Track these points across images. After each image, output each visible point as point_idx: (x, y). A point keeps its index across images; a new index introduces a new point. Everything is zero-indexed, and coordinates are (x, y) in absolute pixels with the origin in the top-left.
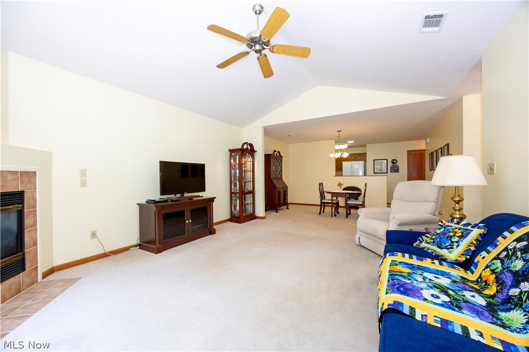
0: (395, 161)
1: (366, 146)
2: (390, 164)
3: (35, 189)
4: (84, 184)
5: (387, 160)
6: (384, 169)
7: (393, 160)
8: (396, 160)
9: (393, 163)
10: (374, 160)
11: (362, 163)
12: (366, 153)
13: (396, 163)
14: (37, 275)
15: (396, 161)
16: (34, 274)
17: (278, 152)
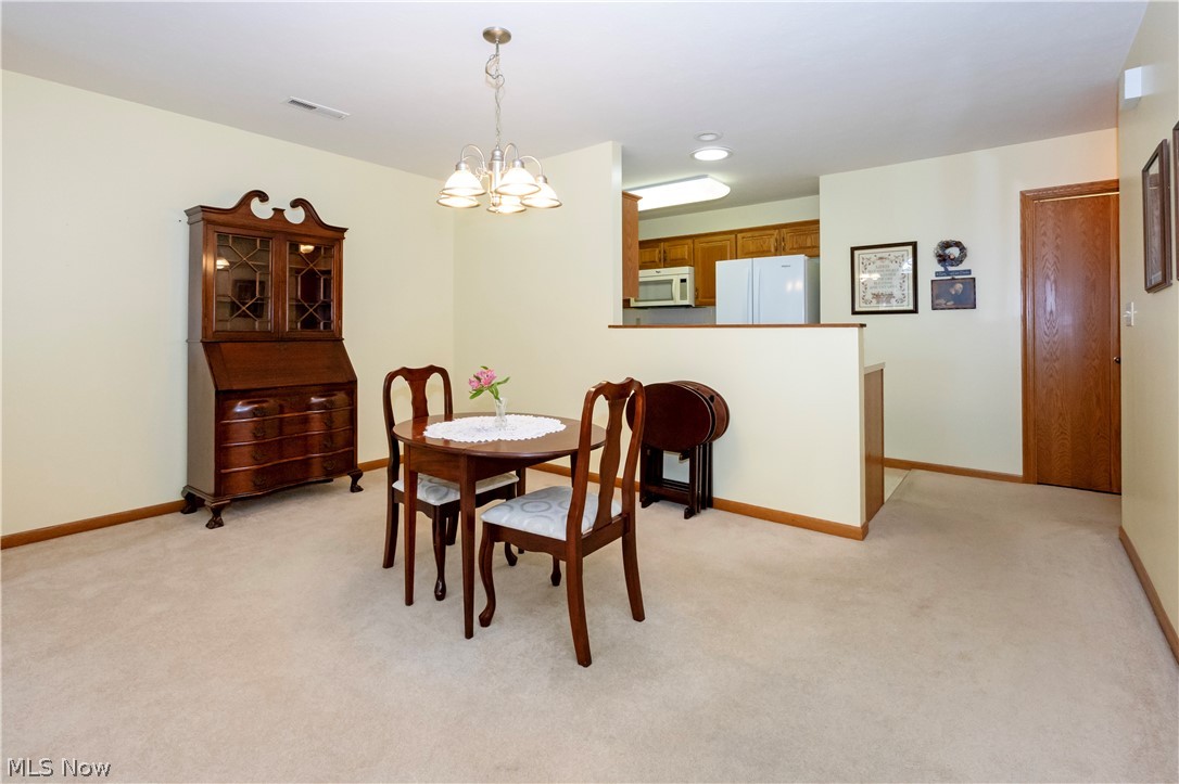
0: (954, 252)
1: (815, 191)
2: (930, 268)
5: (914, 245)
6: (897, 293)
7: (947, 245)
8: (958, 244)
9: (943, 259)
10: (853, 250)
11: (799, 261)
12: (817, 222)
13: (959, 261)
15: (962, 249)
17: (296, 203)
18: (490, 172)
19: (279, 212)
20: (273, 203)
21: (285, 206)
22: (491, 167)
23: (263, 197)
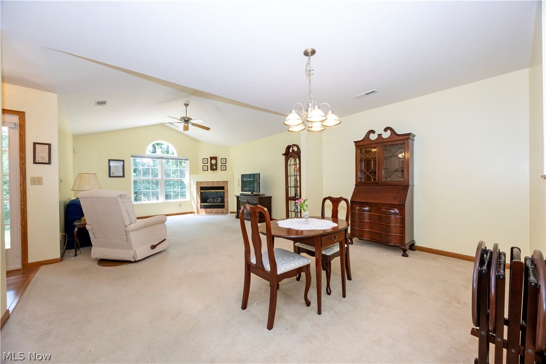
3: (228, 186)
17: (386, 130)
18: (306, 113)
19: (380, 135)
20: (377, 133)
21: (382, 132)
22: (307, 111)
23: (373, 132)
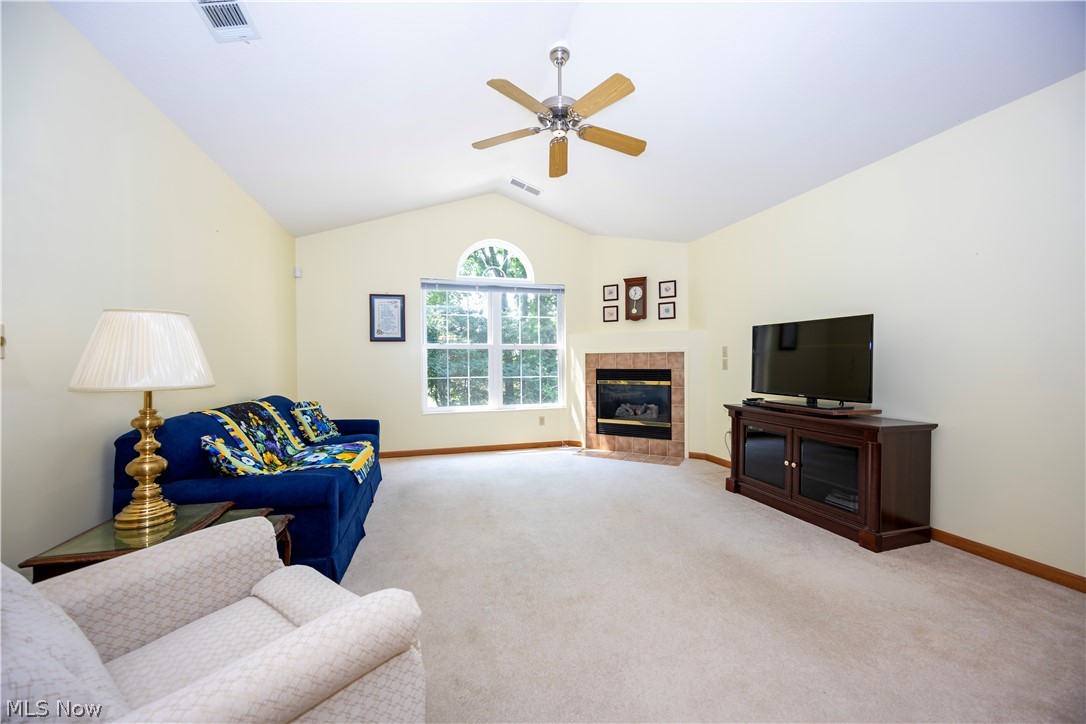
3: (683, 368)
4: (725, 366)
14: (683, 450)
16: (680, 448)
